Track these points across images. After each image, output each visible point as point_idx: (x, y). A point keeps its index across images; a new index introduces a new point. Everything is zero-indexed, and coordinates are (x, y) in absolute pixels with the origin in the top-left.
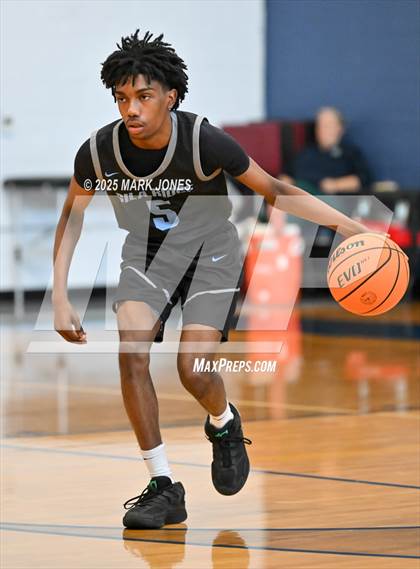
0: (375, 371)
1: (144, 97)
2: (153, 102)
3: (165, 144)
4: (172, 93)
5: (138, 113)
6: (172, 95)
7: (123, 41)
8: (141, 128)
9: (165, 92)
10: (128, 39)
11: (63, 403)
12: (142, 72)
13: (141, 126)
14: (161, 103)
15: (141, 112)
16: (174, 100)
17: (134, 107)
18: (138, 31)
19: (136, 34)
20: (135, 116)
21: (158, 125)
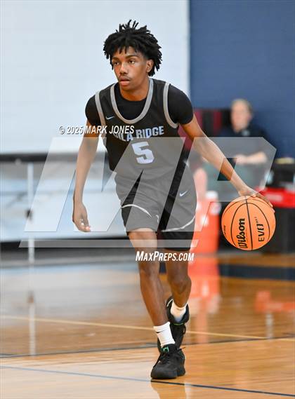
0: (278, 306)
1: (131, 62)
2: (137, 65)
3: (144, 97)
4: (150, 62)
5: (126, 72)
6: (150, 64)
7: (120, 27)
8: (128, 82)
9: (145, 60)
10: (123, 26)
11: (32, 331)
12: (132, 46)
13: (128, 80)
14: (142, 67)
15: (128, 71)
16: (151, 68)
17: (124, 67)
18: (130, 21)
19: (129, 24)
20: (125, 73)
21: (140, 82)
